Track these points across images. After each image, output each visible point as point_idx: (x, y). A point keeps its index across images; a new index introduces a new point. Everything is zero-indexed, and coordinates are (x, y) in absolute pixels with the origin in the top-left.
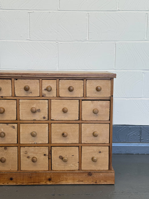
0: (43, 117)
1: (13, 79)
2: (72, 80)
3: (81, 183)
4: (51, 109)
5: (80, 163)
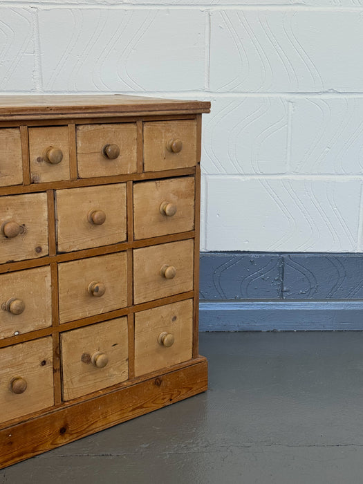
0: (34, 248)
2: (110, 126)
3: (139, 412)
4: (53, 220)
5: (131, 360)
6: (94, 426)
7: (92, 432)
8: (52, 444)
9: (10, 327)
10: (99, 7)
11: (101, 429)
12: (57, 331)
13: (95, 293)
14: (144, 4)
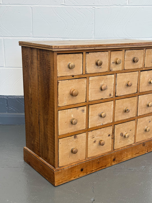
0: (109, 94)
1: (84, 53)
2: (135, 50)
3: (137, 155)
4: (115, 84)
5: (135, 136)
6: (123, 159)
7: (122, 161)
8: (111, 164)
9: (100, 122)
10: (118, 7)
11: (126, 160)
12: (114, 124)
13: (127, 111)
14: (134, 5)
